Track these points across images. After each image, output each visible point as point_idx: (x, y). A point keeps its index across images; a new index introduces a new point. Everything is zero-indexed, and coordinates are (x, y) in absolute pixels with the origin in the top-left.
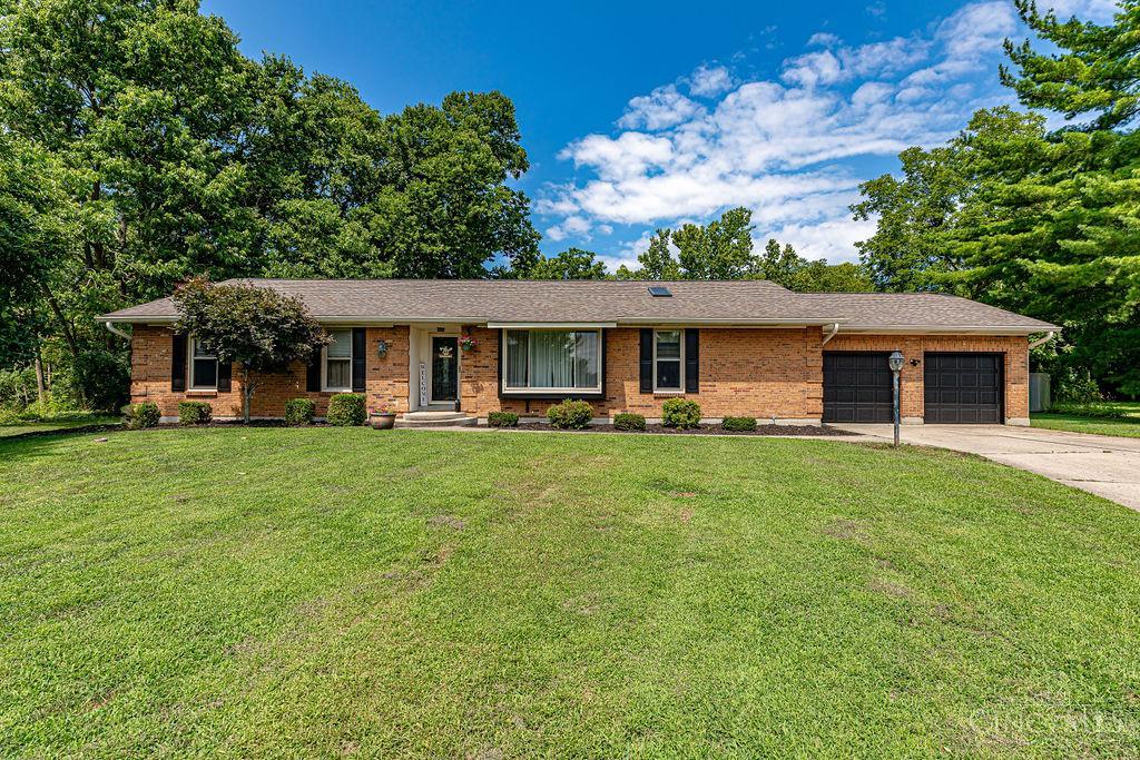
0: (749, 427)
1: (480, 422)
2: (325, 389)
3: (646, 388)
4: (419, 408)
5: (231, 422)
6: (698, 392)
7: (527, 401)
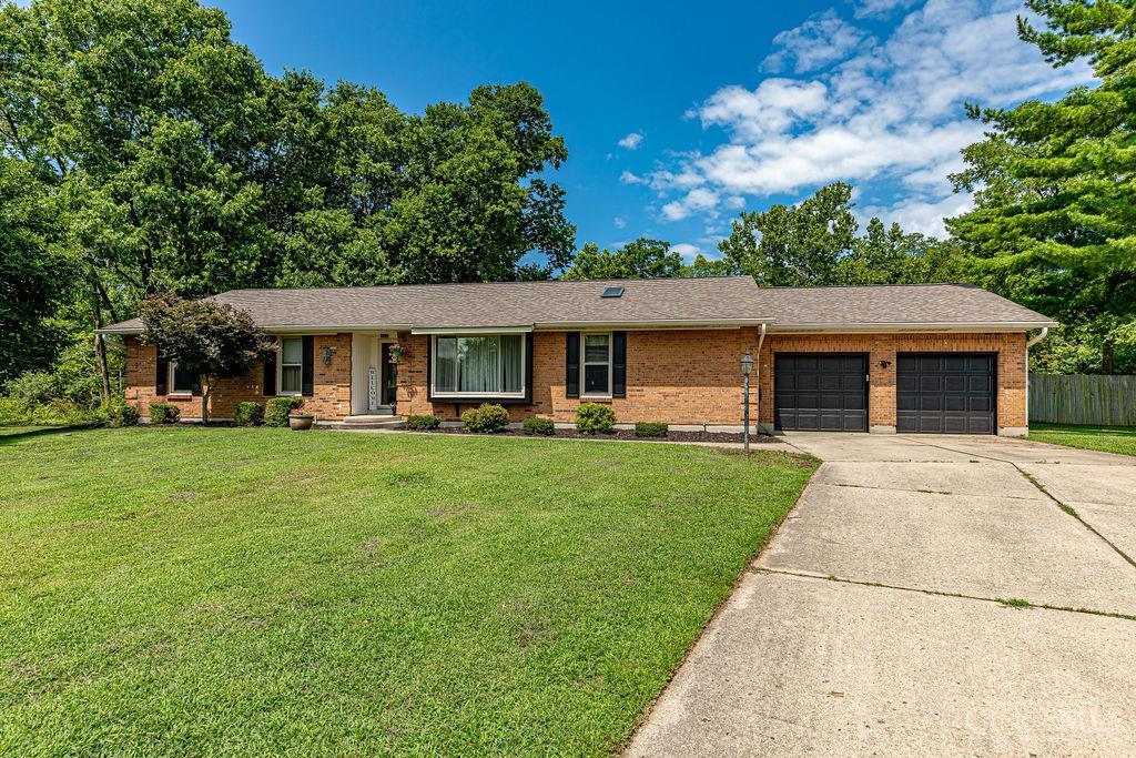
0: (660, 432)
2: (280, 393)
3: (572, 393)
5: (193, 423)
6: (625, 397)
7: (459, 405)
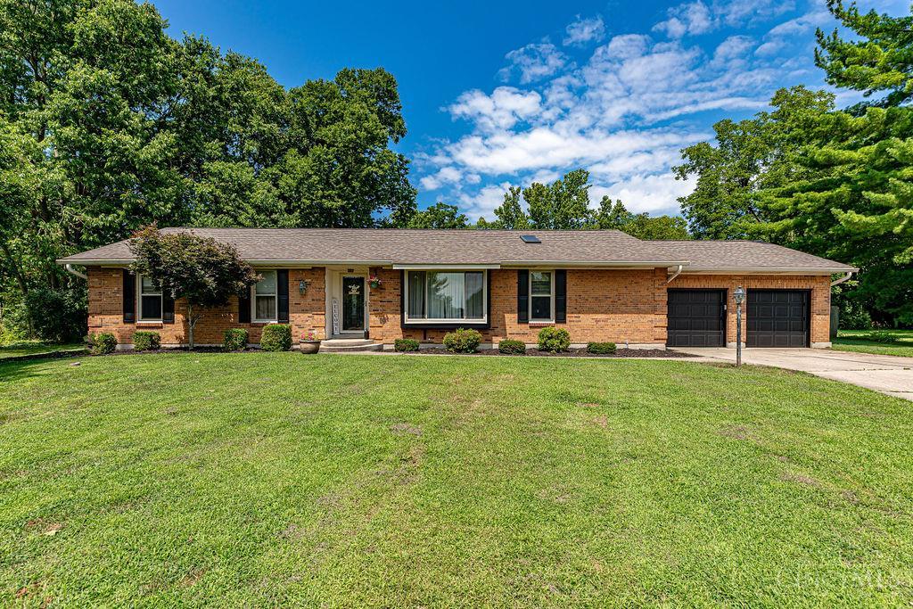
0: (610, 350)
1: (386, 347)
2: (254, 320)
3: (523, 319)
4: (333, 336)
5: (176, 349)
6: (566, 322)
7: (425, 329)
